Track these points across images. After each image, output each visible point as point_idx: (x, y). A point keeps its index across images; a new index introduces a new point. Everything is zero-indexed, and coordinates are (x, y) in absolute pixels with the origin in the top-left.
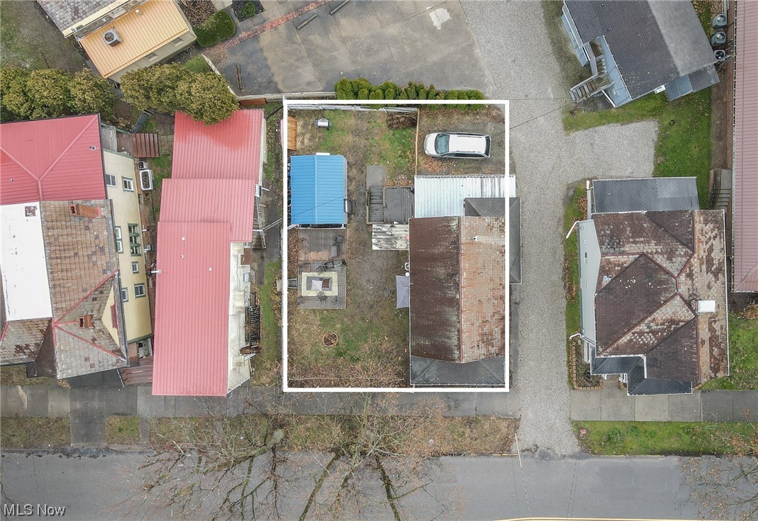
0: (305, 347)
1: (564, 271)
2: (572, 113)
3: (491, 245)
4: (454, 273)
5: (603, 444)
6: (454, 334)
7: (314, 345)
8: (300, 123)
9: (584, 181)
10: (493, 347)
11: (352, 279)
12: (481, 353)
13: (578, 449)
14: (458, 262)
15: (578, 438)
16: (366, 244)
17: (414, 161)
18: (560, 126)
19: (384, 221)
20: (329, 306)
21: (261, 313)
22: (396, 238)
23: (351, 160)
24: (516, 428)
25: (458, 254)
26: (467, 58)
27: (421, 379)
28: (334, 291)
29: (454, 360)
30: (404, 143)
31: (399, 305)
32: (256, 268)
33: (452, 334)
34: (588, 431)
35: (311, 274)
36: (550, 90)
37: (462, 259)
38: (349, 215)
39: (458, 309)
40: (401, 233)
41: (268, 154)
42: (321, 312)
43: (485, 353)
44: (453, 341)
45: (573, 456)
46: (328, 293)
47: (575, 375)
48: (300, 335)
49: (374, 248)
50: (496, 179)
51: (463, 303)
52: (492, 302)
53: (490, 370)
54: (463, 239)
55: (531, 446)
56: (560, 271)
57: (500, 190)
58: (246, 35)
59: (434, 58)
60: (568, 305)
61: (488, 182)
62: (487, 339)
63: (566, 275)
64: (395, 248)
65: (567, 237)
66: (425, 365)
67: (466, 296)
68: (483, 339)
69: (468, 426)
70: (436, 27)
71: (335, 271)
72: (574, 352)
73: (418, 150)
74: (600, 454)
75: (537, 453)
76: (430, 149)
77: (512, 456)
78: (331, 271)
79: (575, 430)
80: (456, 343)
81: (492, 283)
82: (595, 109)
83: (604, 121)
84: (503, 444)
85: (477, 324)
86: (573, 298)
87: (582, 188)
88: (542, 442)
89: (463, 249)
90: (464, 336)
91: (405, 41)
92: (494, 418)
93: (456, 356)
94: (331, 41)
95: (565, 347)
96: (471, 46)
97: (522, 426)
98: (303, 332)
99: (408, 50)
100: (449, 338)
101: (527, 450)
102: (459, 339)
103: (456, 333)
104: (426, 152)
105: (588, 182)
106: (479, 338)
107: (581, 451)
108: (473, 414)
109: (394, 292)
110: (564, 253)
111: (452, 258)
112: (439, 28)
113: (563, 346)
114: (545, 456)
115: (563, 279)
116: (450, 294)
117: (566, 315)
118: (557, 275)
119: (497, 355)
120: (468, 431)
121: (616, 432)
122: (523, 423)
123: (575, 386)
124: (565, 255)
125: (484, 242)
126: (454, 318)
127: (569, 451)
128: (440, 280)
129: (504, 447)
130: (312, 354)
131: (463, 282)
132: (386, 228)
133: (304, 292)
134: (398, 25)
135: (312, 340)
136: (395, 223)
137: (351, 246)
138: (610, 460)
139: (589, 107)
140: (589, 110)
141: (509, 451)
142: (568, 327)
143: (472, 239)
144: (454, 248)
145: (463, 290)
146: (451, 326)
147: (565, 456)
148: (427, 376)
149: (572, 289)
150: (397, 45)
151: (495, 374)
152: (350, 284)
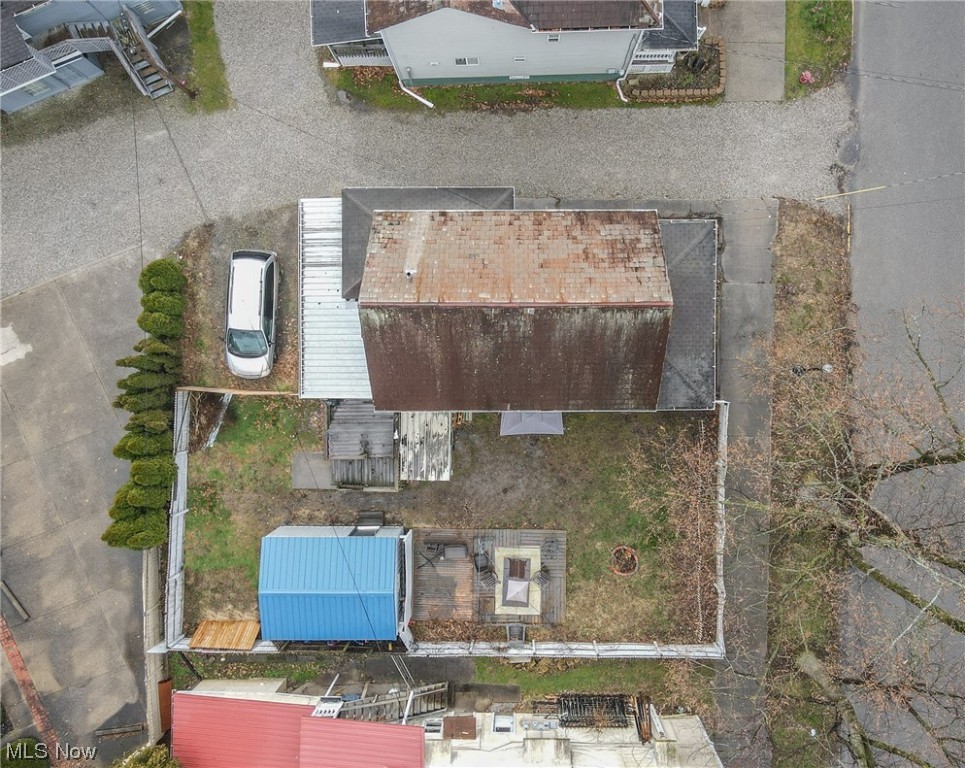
0: (639, 610)
1: (495, 112)
2: (192, 95)
3: (427, 242)
4: (482, 318)
5: (829, 39)
6: (612, 320)
7: (634, 592)
8: (210, 614)
9: (325, 73)
10: (638, 240)
11: (509, 518)
12: (651, 265)
13: (840, 89)
14: (456, 310)
15: (816, 87)
16: (441, 491)
17: (283, 398)
18: (218, 118)
19: (394, 457)
20: (558, 564)
21: (573, 692)
22: (428, 434)
23: (283, 516)
24: (797, 206)
25: (438, 310)
26: (88, 295)
27: (704, 388)
28: (533, 555)
29: (666, 320)
30: (251, 416)
31: (559, 430)
32: (486, 701)
33: (612, 323)
34: (805, 68)
35: (499, 597)
36: (149, 137)
37: (450, 301)
38: (385, 523)
39: (557, 310)
40: (417, 425)
41: (268, 676)
42: (570, 577)
43: (653, 254)
44: (626, 322)
45: (853, 97)
46: (535, 566)
47: (697, 92)
48: (615, 618)
49: (446, 476)
50: (306, 236)
51: (543, 301)
52: (546, 241)
53: (686, 250)
54: (408, 298)
55: (832, 179)
56: (496, 119)
57: (328, 230)
58: (38, 717)
59: (88, 359)
60: (561, 105)
61: (312, 253)
62: (622, 251)
63: (503, 109)
64: (446, 436)
65: (431, 105)
66: (677, 380)
67: (530, 292)
68: (623, 260)
69: (794, 298)
70: (28, 355)
71: (493, 552)
72: (652, 92)
73: (262, 390)
74: (848, 46)
75: (847, 167)
76: (258, 366)
77: (852, 214)
78: (493, 558)
79: (802, 93)
80: (629, 315)
81: (507, 241)
82: (185, 49)
83: (209, 33)
84: (829, 230)
85: (590, 271)
86: (549, 95)
87: (337, 76)
88: (825, 155)
89: (429, 298)
90: (615, 298)
91: (53, 413)
92: (778, 248)
93: (658, 315)
94: (53, 555)
95: (643, 110)
96: (64, 286)
97: (794, 195)
98: (611, 612)
99: (71, 408)
100: (619, 331)
101: (840, 186)
102: (621, 309)
103: (609, 314)
104: (265, 374)
105: (327, 65)
106: (620, 268)
107: (842, 80)
108: (770, 289)
109: (535, 439)
110: (462, 112)
111: (451, 320)
112: (29, 348)
113: (642, 115)
114: (852, 153)
115: (511, 113)
116: (525, 327)
117: (581, 107)
118: (503, 125)
119: (655, 231)
120: (802, 298)
121: (806, 13)
122: (788, 192)
123: (719, 91)
124: (466, 109)
125: (420, 254)
126: (577, 319)
127: (843, 106)
128: (498, 348)
129: (834, 228)
130: (652, 595)
131: (500, 299)
132: (408, 456)
133: (535, 609)
134: (22, 426)
135: (625, 595)
136: (396, 437)
137: (445, 519)
138: (861, 26)
139: (182, 62)
140: (187, 61)
141: (841, 220)
142: (604, 105)
143: (411, 281)
144: (428, 317)
145: (517, 300)
146: (594, 325)
147: (852, 113)
148: (698, 377)
149: (531, 96)
150: (62, 428)
151: (695, 241)
152: (518, 521)
